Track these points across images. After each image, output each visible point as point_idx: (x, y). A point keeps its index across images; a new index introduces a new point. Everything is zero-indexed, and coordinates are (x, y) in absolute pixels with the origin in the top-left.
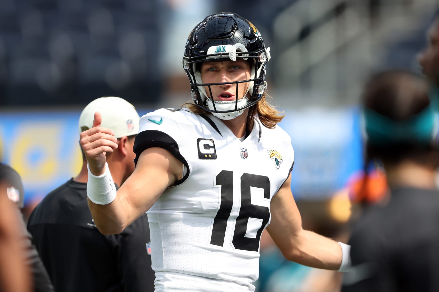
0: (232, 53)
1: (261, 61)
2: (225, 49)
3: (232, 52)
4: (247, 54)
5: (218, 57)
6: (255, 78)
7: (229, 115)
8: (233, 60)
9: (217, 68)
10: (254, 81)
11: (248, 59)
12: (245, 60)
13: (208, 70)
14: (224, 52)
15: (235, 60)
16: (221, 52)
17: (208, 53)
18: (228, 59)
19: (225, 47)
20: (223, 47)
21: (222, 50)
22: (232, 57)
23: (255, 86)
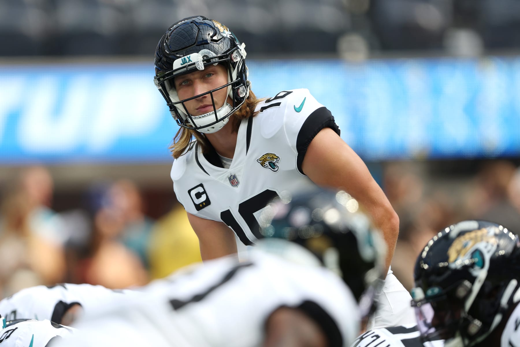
0: (198, 63)
1: (235, 61)
2: (191, 59)
3: (198, 61)
4: (216, 58)
5: (185, 69)
6: (231, 82)
7: (213, 128)
8: (201, 69)
9: (188, 80)
10: (231, 85)
11: (218, 63)
12: (216, 65)
13: (181, 85)
14: (190, 63)
15: (203, 68)
16: (187, 63)
17: (174, 68)
18: (195, 70)
19: (190, 56)
20: (187, 57)
21: (187, 60)
22: (199, 67)
23: (233, 90)
